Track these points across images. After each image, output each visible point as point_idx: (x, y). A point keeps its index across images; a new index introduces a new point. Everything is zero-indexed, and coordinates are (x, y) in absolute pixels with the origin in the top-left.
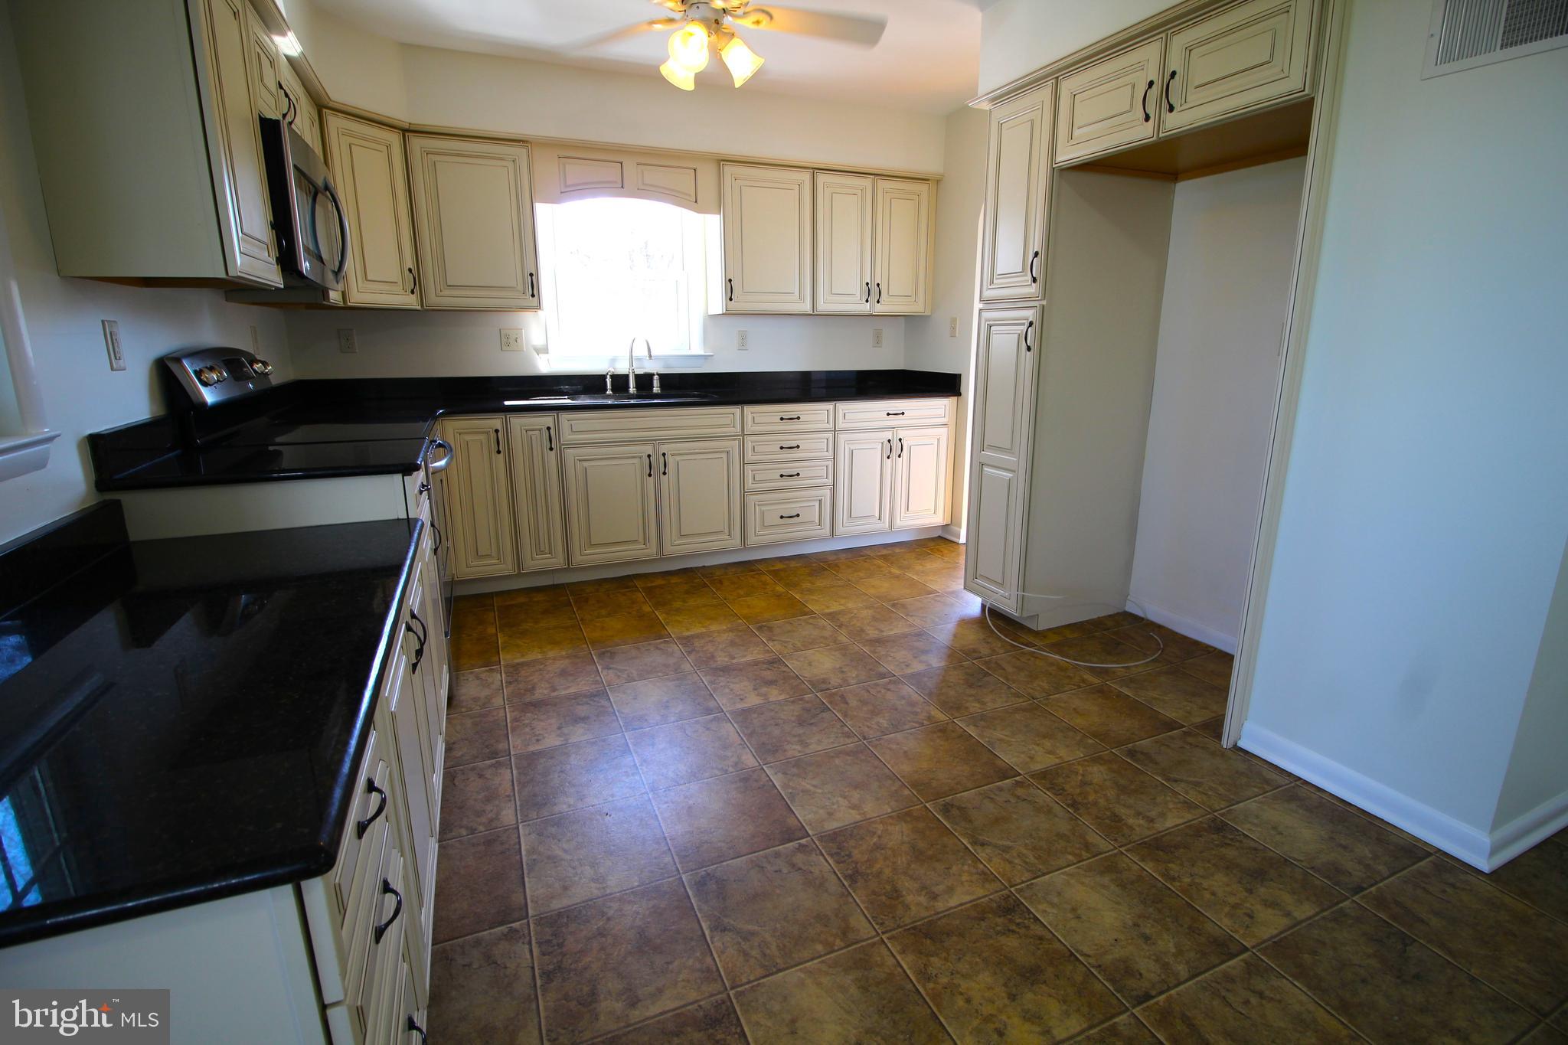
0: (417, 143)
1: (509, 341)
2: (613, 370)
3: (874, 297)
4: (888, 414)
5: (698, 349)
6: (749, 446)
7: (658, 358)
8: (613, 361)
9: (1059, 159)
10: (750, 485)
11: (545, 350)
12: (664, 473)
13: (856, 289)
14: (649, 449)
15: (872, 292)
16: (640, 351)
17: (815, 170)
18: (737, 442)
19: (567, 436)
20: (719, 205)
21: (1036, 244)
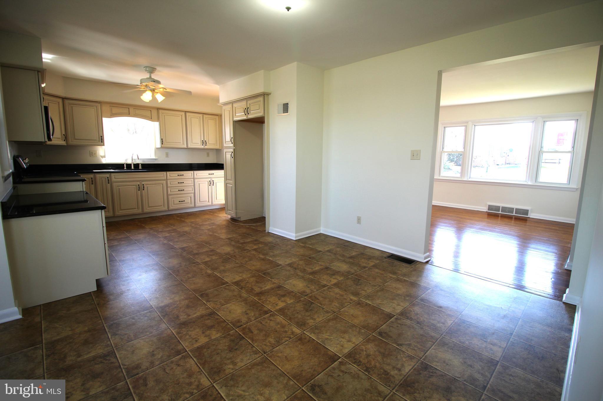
0: (67, 102)
1: (93, 154)
2: (126, 162)
3: (204, 144)
4: (209, 174)
5: (153, 157)
6: (169, 182)
7: (141, 159)
8: (126, 160)
9: (234, 119)
10: (169, 193)
11: (104, 157)
12: (143, 190)
13: (199, 142)
14: (139, 183)
15: (204, 143)
16: (135, 157)
17: (186, 112)
18: (165, 181)
19: (113, 179)
20: (158, 120)
21: (232, 136)
